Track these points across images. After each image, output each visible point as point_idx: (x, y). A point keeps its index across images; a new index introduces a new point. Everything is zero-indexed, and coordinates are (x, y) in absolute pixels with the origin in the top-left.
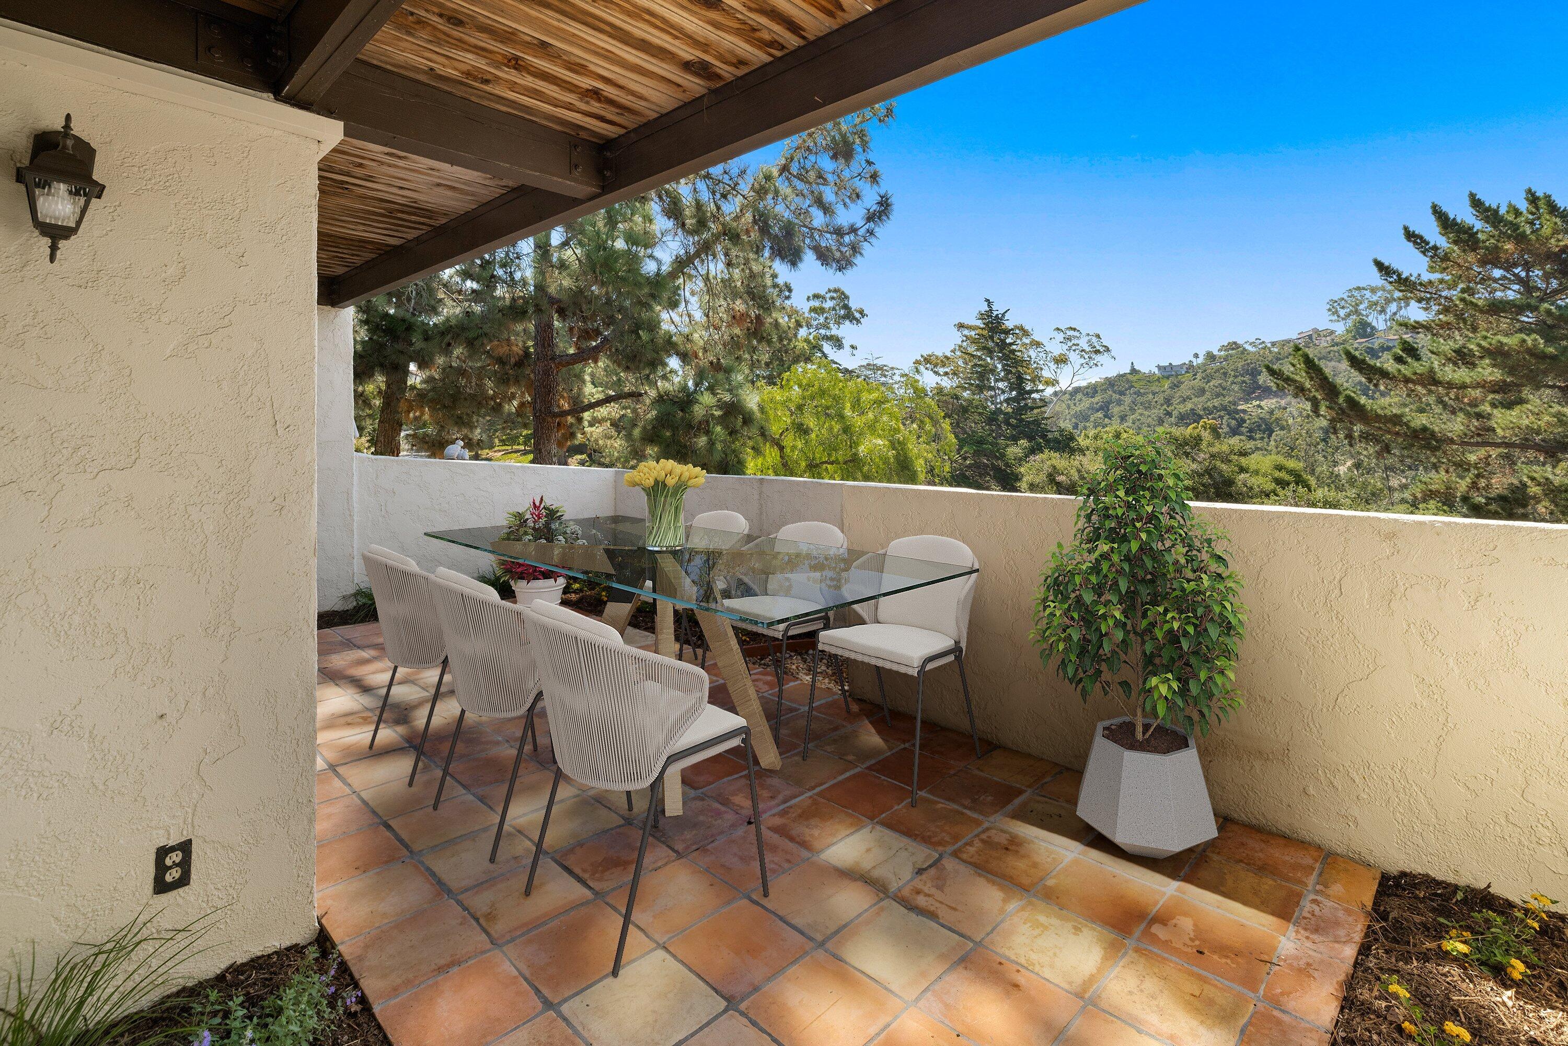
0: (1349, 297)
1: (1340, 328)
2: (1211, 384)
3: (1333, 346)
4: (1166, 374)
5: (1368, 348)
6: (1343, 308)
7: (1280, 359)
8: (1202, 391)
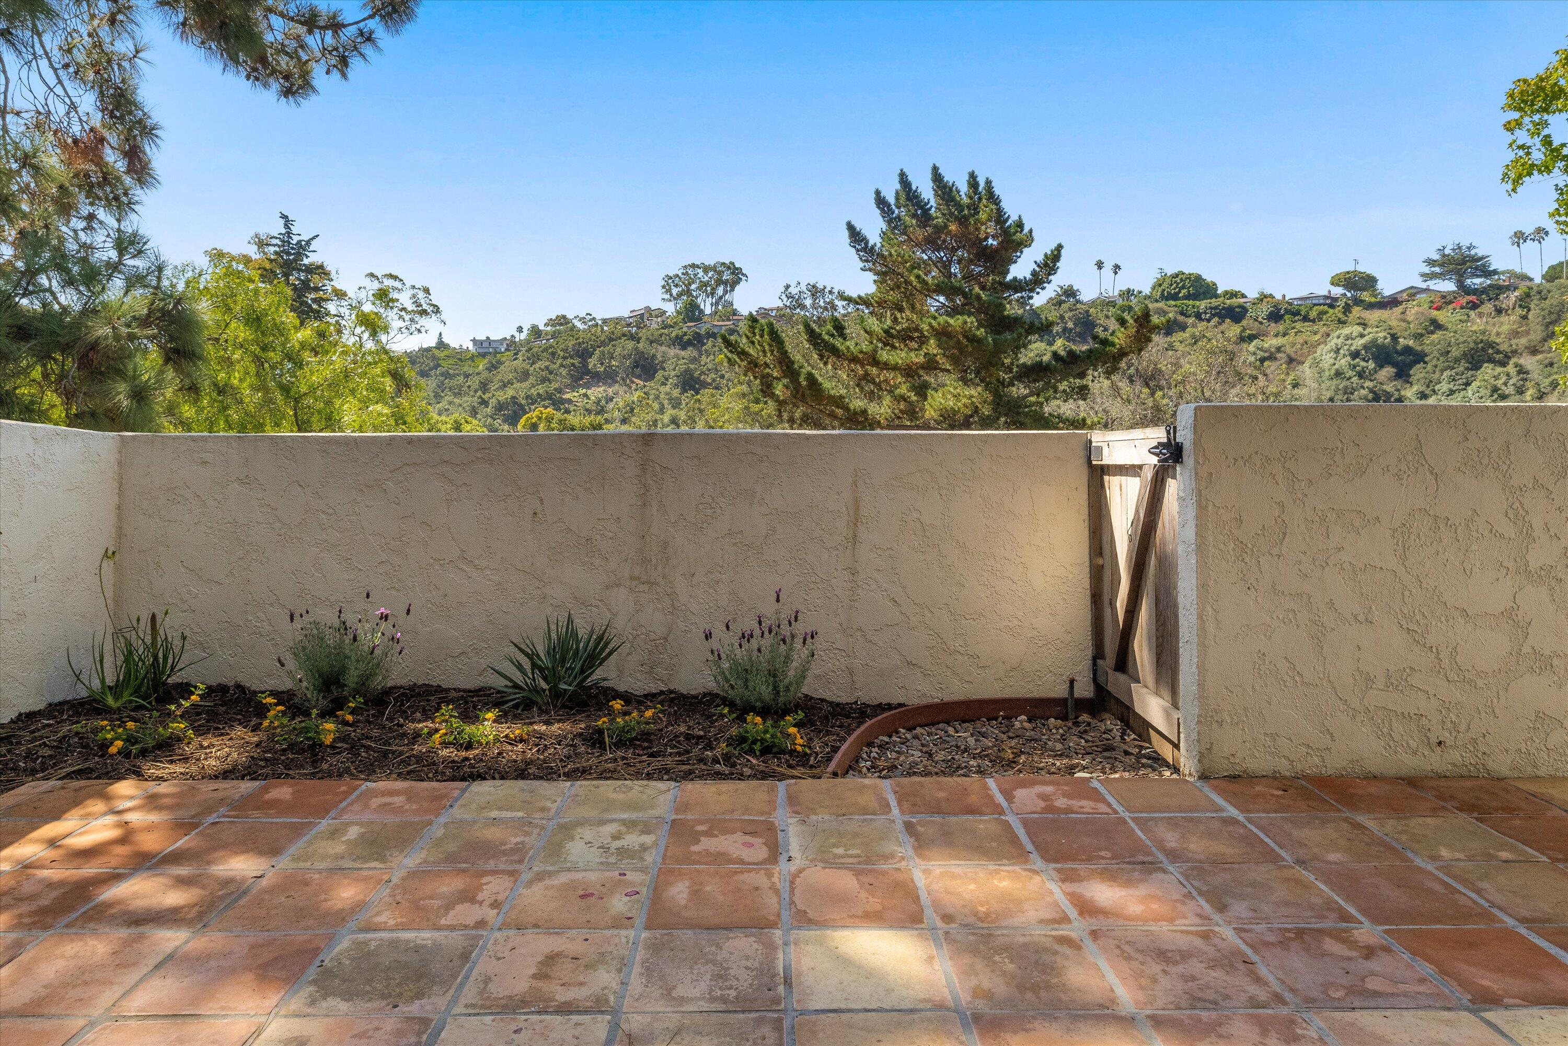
0: (683, 274)
1: (670, 308)
2: (537, 366)
3: (662, 328)
4: (481, 351)
5: (696, 333)
6: (676, 286)
7: (613, 340)
8: (525, 375)
